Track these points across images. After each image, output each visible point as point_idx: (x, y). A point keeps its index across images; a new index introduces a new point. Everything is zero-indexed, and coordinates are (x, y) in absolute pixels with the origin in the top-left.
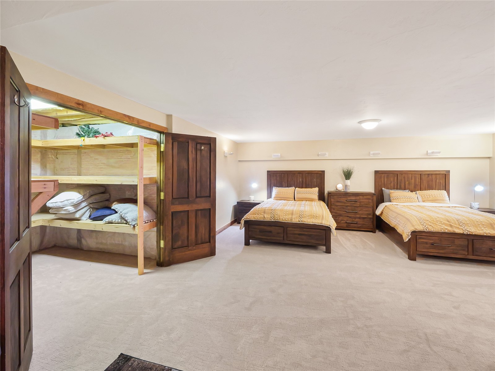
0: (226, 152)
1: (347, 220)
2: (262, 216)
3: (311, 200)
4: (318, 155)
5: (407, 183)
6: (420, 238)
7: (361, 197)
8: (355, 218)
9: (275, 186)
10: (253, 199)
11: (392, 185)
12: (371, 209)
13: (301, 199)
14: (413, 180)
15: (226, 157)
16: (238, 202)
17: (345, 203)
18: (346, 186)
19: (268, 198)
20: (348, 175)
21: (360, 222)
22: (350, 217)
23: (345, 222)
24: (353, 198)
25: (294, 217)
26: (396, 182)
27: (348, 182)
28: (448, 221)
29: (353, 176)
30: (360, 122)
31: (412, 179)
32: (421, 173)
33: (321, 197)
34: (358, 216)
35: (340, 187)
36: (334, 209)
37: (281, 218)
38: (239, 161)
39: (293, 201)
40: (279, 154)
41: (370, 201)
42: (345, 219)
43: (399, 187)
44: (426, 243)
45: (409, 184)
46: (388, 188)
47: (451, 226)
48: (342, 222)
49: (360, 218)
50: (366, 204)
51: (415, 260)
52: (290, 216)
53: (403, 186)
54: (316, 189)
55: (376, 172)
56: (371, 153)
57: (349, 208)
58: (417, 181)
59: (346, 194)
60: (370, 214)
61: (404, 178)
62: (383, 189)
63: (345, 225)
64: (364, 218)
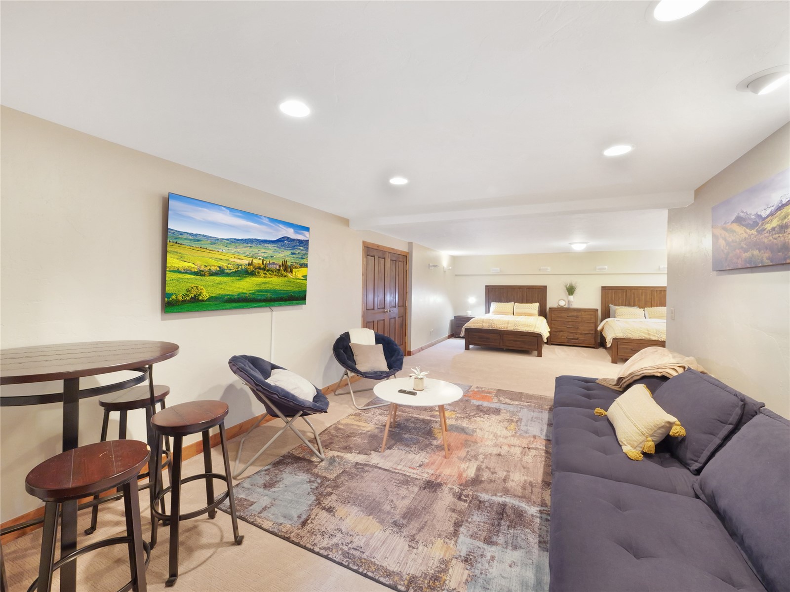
0: (445, 267)
1: (568, 336)
2: (481, 325)
3: (531, 315)
4: (540, 270)
5: (637, 299)
6: (621, 344)
7: (583, 313)
8: (576, 334)
9: (493, 301)
10: (469, 313)
11: (620, 301)
12: (593, 325)
13: (520, 314)
14: (643, 297)
15: (445, 272)
16: (455, 317)
17: (567, 319)
18: (569, 301)
19: (486, 313)
20: (571, 290)
21: (582, 337)
22: (571, 333)
23: (565, 337)
24: (575, 314)
25: (509, 325)
26: (625, 298)
27: (571, 298)
28: (648, 330)
29: (577, 292)
30: (570, 244)
31: (642, 295)
32: (652, 289)
33: (542, 313)
34: (579, 332)
35: (562, 303)
36: (554, 324)
37: (498, 326)
38: (456, 275)
39: (512, 316)
40: (499, 269)
41: (592, 317)
42: (566, 335)
43: (628, 303)
44: (627, 348)
45: (639, 300)
46: (616, 305)
47: (649, 334)
48: (563, 337)
49: (581, 334)
50: (588, 320)
51: (616, 363)
52: (506, 325)
53: (632, 304)
54: (537, 305)
55: (604, 288)
56: (598, 267)
57: (570, 323)
58: (648, 298)
59: (568, 310)
60: (592, 330)
61: (634, 294)
62: (610, 305)
63: (566, 341)
64: (586, 334)
